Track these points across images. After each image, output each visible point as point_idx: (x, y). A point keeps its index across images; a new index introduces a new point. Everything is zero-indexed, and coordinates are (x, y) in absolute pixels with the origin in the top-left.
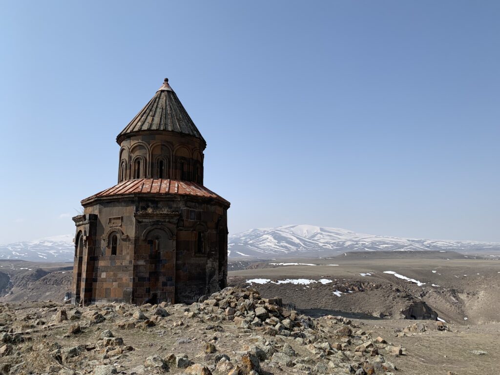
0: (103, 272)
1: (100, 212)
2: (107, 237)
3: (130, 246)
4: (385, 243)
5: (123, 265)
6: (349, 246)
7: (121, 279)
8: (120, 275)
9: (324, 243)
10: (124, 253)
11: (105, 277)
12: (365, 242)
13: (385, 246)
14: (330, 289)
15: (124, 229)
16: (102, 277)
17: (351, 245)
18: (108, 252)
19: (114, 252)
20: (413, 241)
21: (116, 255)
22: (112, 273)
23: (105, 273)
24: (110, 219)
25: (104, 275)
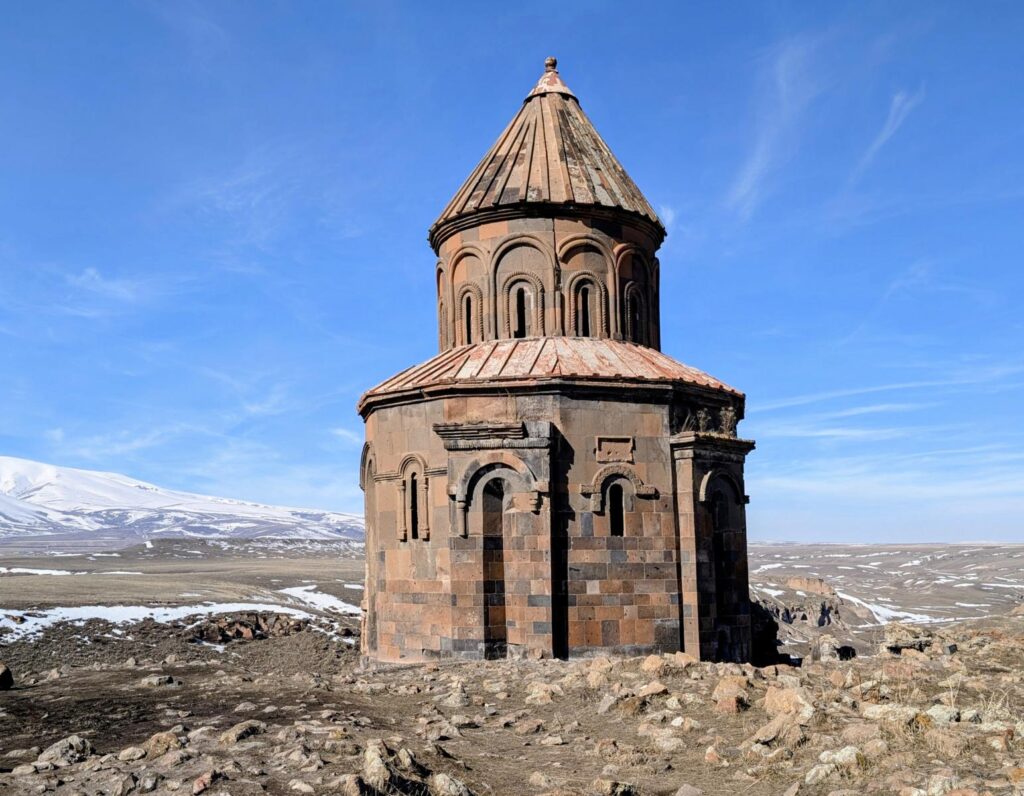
0: (592, 578)
1: (565, 419)
2: (599, 488)
3: (662, 514)
4: (231, 519)
5: (648, 561)
6: (138, 522)
7: (645, 597)
8: (640, 587)
9: (64, 513)
10: (648, 531)
11: (597, 592)
12: (181, 515)
13: (234, 525)
14: (179, 636)
15: (640, 469)
16: (589, 592)
17: (143, 520)
18: (602, 526)
19: (617, 528)
20: (303, 515)
21: (622, 535)
22: (617, 583)
23: (596, 583)
24: (601, 440)
25: (593, 588)
